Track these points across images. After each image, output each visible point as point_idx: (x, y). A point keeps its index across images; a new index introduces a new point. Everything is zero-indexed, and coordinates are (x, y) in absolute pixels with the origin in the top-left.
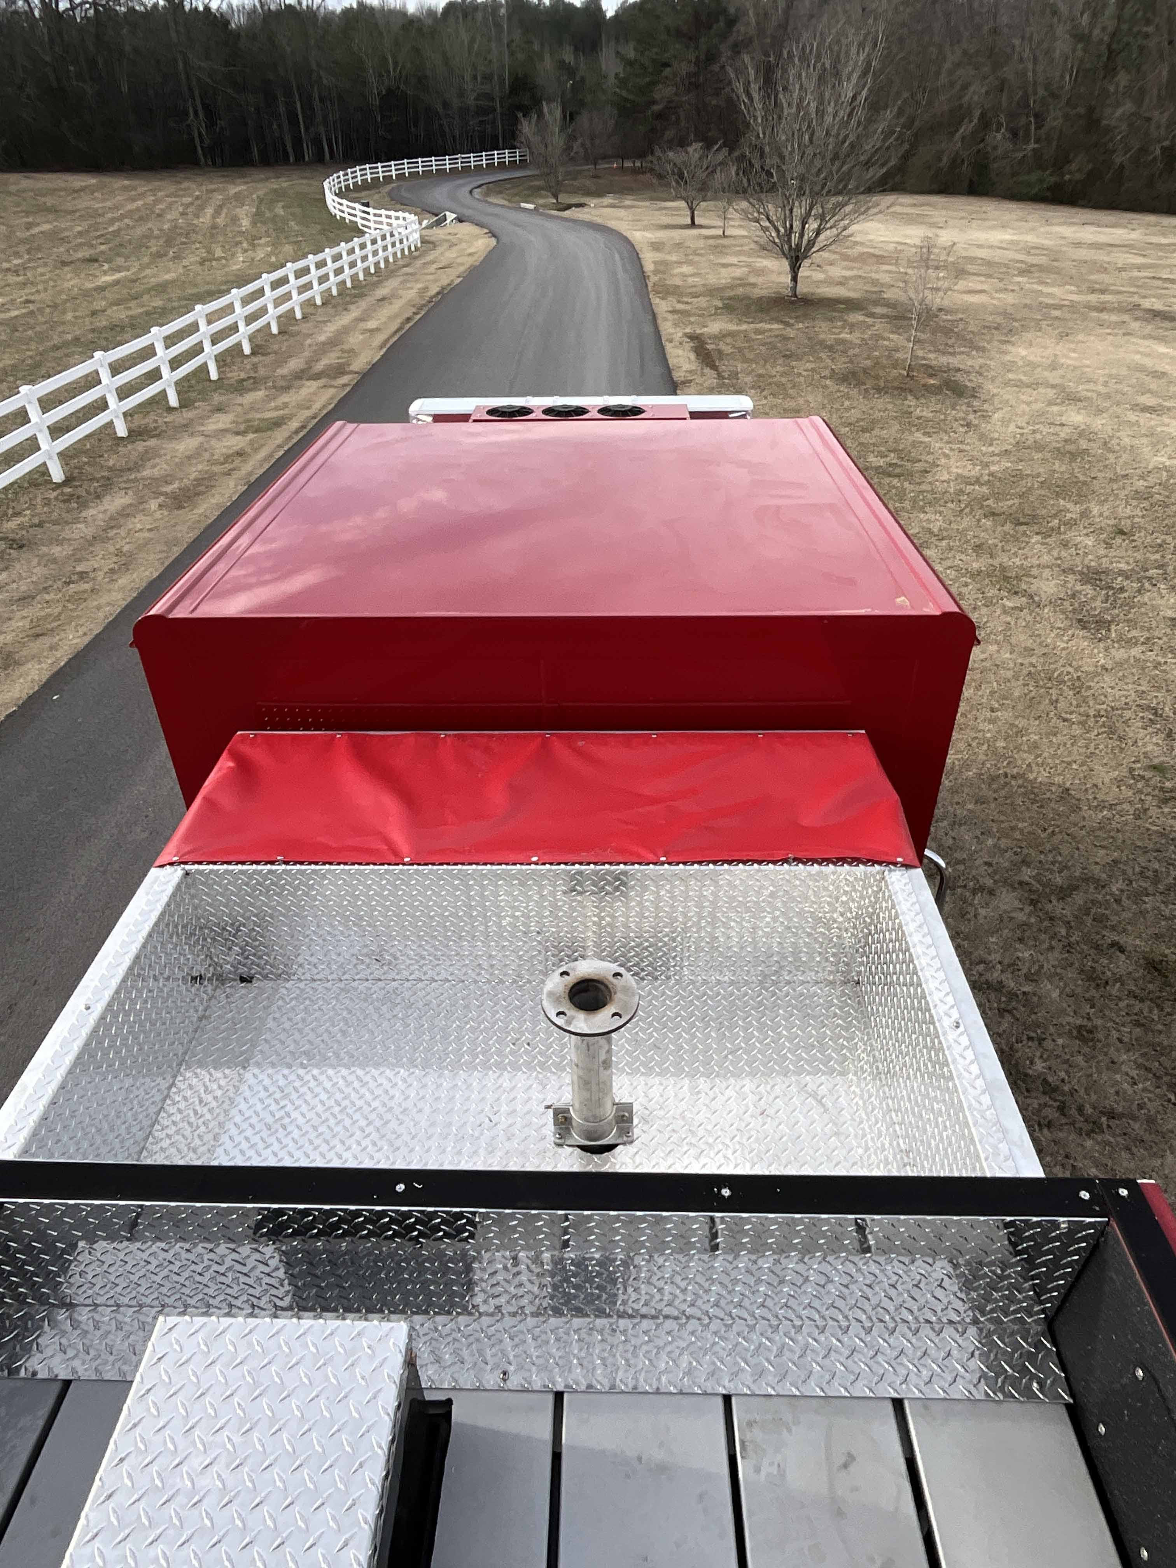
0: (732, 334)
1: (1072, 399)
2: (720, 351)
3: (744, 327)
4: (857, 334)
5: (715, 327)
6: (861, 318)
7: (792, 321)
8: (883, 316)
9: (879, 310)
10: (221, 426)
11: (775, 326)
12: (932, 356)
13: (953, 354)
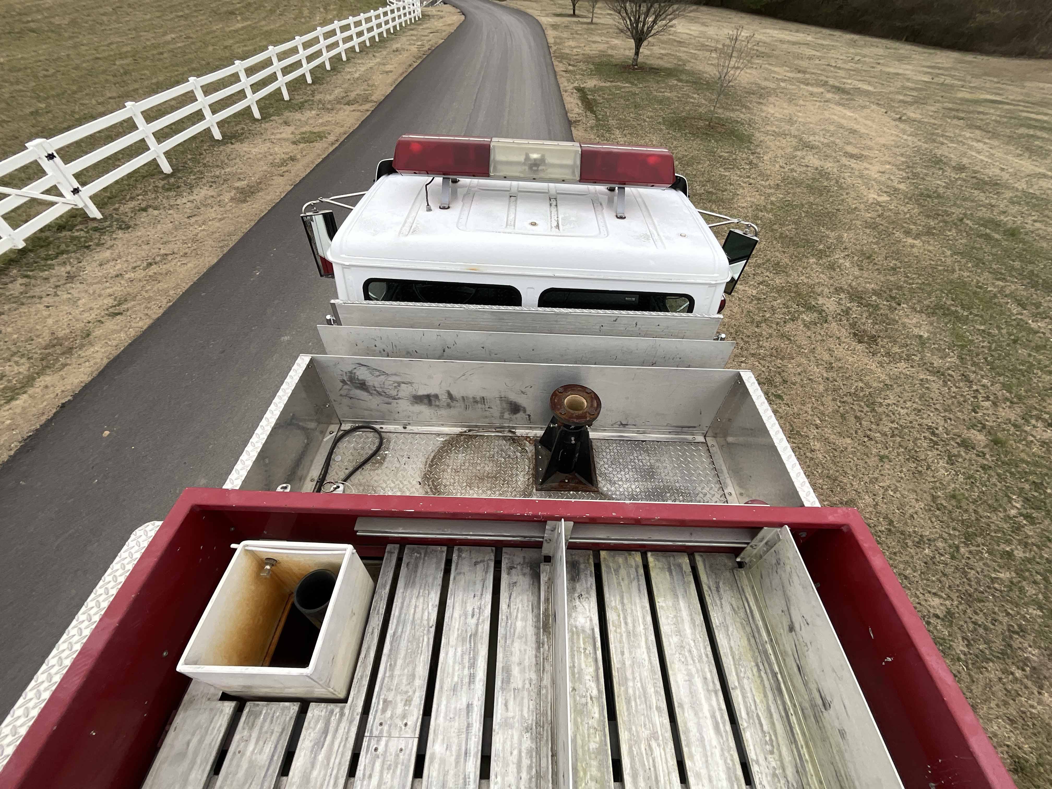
0: (601, 89)
1: (809, 147)
2: (595, 100)
3: (608, 84)
4: (675, 94)
5: (591, 83)
6: (675, 82)
7: (636, 82)
8: (687, 82)
9: (684, 77)
10: (284, 135)
11: (627, 85)
12: (720, 111)
13: (733, 110)
